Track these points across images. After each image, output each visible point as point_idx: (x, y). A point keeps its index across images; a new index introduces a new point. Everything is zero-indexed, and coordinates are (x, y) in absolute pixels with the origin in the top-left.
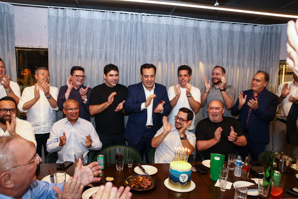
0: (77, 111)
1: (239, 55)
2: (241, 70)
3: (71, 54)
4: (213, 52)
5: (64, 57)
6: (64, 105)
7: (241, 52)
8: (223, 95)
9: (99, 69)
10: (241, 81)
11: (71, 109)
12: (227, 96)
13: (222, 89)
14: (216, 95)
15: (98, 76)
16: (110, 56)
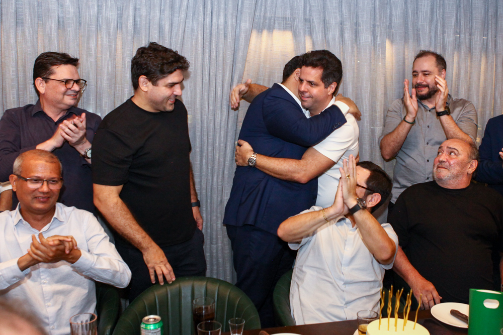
0: (55, 188)
1: (485, 24)
2: (490, 62)
3: (30, 15)
4: (420, 14)
5: (13, 24)
6: (17, 163)
7: (490, 14)
8: (446, 125)
9: (115, 59)
10: (492, 88)
11: (38, 180)
12: (456, 127)
13: (442, 110)
14: (428, 124)
15: (113, 78)
16: (148, 22)
